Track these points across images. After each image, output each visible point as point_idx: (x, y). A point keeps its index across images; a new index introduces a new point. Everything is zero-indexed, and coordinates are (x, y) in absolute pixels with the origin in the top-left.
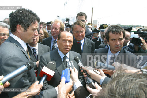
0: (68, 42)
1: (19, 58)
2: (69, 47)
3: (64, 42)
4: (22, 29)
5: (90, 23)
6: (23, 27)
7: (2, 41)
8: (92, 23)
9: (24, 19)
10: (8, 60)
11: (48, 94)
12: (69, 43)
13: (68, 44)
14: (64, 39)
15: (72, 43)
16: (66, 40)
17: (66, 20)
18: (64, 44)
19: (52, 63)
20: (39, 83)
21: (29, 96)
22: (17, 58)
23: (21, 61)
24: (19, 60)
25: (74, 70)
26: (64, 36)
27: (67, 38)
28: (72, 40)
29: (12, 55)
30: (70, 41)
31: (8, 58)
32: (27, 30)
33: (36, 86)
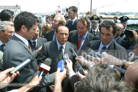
0: (64, 35)
1: (22, 54)
2: (65, 39)
3: (61, 35)
4: (26, 29)
5: (90, 12)
6: (26, 27)
7: (10, 37)
8: (92, 12)
9: (28, 21)
10: (14, 56)
11: (50, 77)
12: (66, 35)
13: (64, 37)
14: (61, 32)
15: (68, 36)
16: (62, 34)
17: (66, 10)
18: (61, 37)
19: (48, 60)
20: (39, 77)
21: (32, 87)
22: (21, 54)
23: (24, 56)
24: (22, 55)
25: (69, 62)
26: (61, 30)
27: (63, 32)
28: (68, 33)
29: (16, 52)
30: (66, 34)
31: (14, 55)
32: (29, 30)
33: (36, 79)
